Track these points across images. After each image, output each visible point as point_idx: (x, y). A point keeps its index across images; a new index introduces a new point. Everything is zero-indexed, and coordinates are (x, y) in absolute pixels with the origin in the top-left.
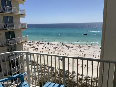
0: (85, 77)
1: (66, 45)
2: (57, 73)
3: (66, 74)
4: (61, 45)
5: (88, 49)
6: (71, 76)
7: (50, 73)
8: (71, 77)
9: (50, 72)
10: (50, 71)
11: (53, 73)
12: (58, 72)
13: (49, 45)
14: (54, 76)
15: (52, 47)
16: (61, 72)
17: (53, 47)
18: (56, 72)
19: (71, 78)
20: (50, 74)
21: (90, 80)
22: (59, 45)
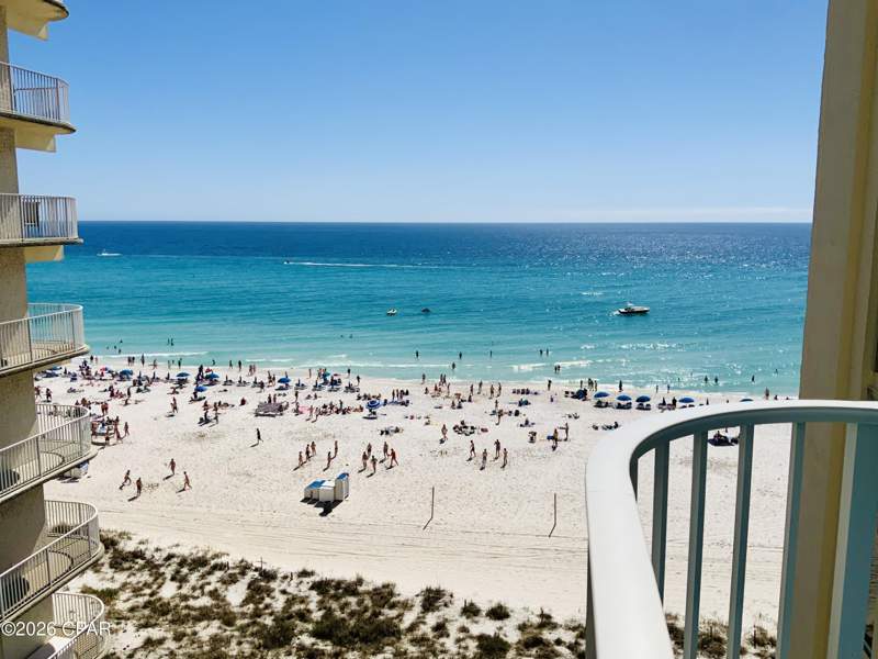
0: (522, 628)
1: (350, 388)
2: (303, 616)
3: (376, 614)
4: (317, 387)
5: (517, 413)
6: (412, 628)
7: (239, 622)
8: (418, 633)
9: (244, 615)
10: (246, 602)
11: (268, 621)
12: (312, 606)
13: (220, 387)
14: (281, 645)
15: (243, 402)
16: (334, 605)
17: (252, 405)
18: (296, 608)
19: (414, 641)
20: (242, 629)
21: (559, 642)
22: (298, 385)
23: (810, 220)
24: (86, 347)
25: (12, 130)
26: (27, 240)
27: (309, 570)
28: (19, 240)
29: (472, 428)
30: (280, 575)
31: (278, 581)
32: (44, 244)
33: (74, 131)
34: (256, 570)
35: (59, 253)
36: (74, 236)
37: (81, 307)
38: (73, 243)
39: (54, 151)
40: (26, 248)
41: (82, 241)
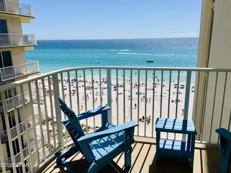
15: (83, 86)
22: (96, 82)
23: (198, 37)
24: (40, 71)
25: (20, 19)
26: (25, 45)
27: (98, 126)
28: (23, 45)
29: (141, 93)
30: (91, 127)
31: (91, 129)
32: (29, 46)
33: (34, 18)
34: (85, 126)
35: (33, 48)
36: (36, 44)
37: (38, 61)
38: (35, 46)
39: (30, 23)
40: (25, 47)
41: (38, 45)
